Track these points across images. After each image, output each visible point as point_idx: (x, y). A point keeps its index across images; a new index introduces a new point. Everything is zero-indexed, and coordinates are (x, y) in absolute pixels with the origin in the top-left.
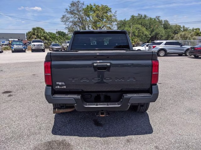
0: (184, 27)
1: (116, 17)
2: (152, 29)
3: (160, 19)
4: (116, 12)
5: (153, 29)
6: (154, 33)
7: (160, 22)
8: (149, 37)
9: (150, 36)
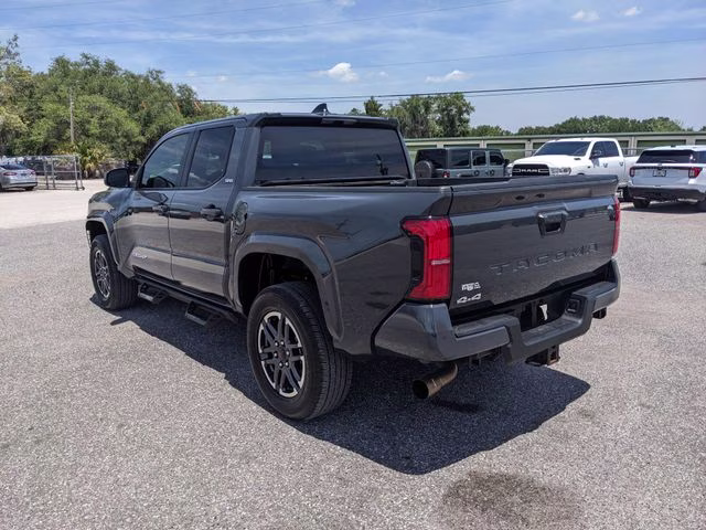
0: (236, 110)
1: (17, 58)
2: (144, 112)
3: (163, 80)
4: (15, 39)
5: (148, 114)
6: (154, 128)
7: (166, 89)
8: (138, 143)
9: (143, 139)
